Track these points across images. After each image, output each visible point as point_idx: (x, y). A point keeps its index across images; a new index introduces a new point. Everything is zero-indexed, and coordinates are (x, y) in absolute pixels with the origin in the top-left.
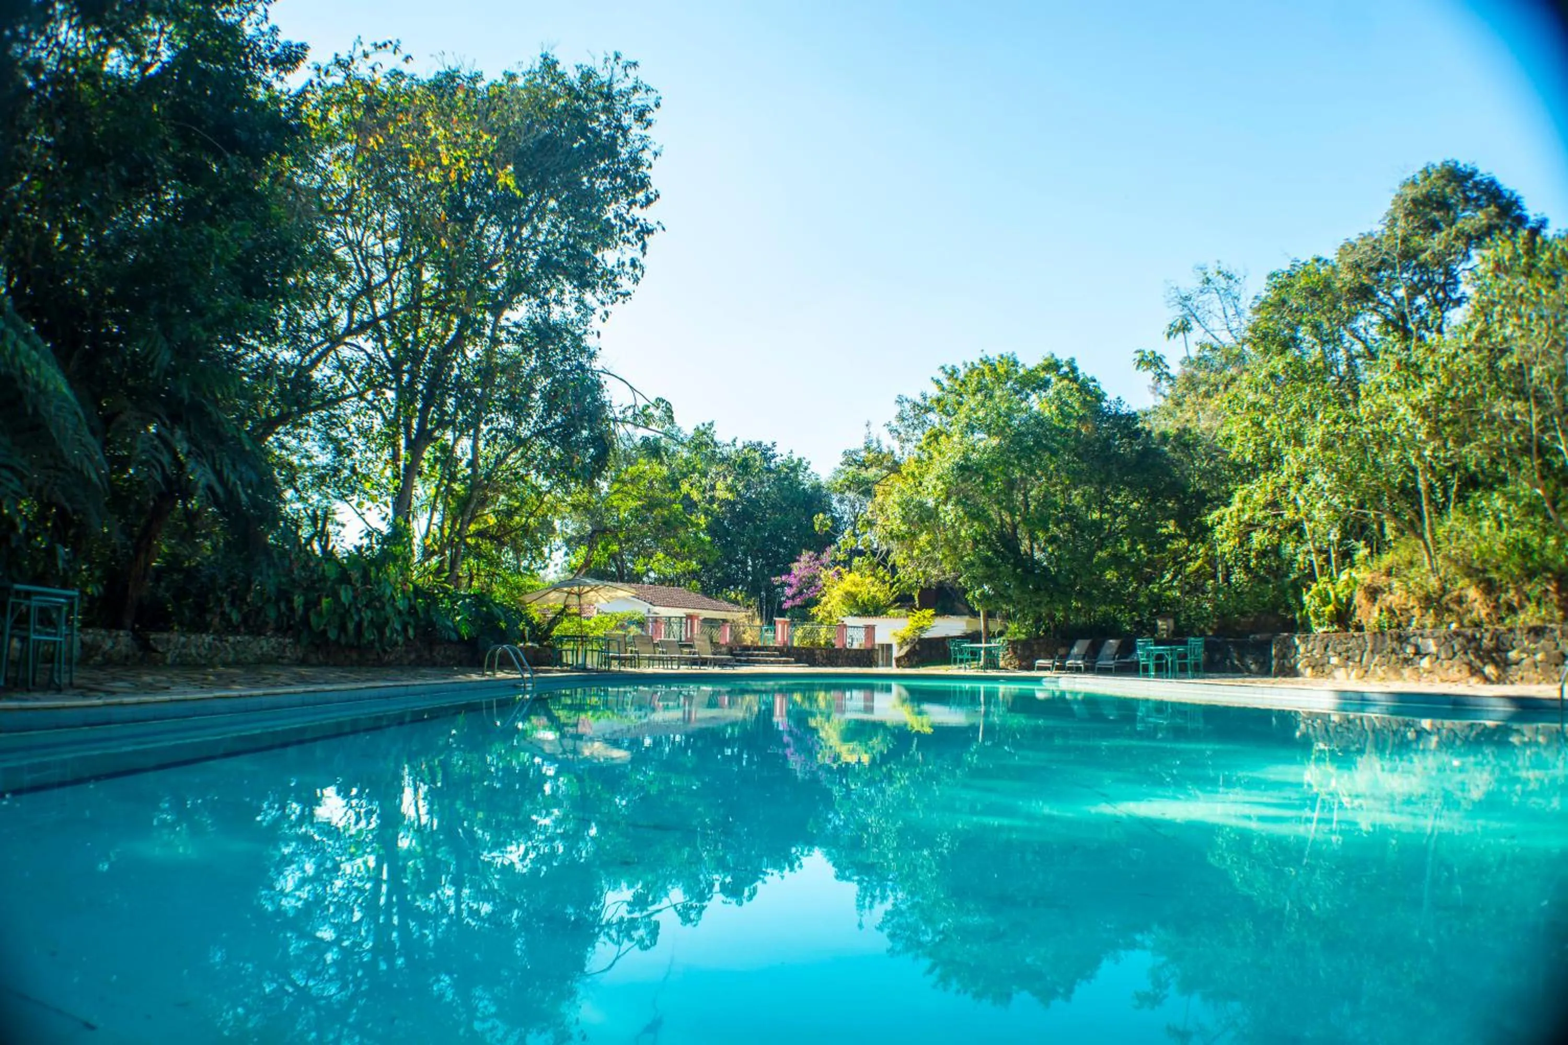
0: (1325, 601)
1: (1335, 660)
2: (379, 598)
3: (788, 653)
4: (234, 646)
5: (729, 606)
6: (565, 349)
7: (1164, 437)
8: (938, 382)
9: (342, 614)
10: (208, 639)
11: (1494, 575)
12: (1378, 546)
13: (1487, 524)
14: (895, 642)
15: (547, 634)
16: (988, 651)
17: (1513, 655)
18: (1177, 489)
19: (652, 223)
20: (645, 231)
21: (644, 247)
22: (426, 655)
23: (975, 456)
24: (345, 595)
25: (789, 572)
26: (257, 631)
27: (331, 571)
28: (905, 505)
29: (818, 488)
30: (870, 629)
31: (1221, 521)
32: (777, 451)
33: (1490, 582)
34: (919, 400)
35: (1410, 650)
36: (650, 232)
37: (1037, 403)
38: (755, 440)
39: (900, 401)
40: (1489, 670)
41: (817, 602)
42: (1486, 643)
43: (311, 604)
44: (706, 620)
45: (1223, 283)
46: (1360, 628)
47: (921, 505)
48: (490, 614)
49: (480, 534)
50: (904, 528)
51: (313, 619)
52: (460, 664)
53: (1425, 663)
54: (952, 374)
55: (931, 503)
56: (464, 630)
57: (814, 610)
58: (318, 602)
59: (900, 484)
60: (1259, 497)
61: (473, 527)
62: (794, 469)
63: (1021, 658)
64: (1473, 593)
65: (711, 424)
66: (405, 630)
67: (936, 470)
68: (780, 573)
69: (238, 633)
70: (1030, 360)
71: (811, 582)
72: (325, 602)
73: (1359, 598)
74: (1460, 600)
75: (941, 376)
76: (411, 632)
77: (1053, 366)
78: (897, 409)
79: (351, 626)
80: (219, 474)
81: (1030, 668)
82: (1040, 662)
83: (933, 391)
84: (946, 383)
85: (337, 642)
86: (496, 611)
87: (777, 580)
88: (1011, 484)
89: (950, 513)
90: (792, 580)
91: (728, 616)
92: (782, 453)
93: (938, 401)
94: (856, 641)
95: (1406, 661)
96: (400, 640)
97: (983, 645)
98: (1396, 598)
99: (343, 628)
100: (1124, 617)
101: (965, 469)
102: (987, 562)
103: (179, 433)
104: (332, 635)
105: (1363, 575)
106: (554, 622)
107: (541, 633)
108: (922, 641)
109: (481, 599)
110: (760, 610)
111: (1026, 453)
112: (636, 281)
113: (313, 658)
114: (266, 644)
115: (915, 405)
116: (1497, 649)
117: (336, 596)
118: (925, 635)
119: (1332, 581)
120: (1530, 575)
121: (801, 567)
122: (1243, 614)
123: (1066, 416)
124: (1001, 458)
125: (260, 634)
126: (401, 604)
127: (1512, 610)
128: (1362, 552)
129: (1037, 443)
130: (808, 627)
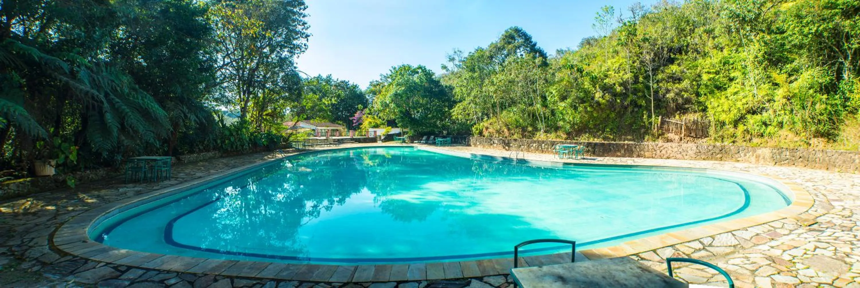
0: (477, 130)
1: (478, 143)
2: (242, 139)
3: (354, 140)
4: (202, 156)
5: (337, 125)
6: (287, 65)
7: (446, 86)
8: (391, 71)
9: (232, 144)
10: (195, 155)
11: (510, 127)
12: (489, 118)
13: (512, 114)
14: (382, 135)
15: (288, 140)
16: (403, 139)
17: (511, 145)
18: (449, 100)
19: (309, 34)
20: (307, 36)
21: (307, 40)
22: (255, 150)
23: (398, 92)
24: (232, 139)
25: (354, 116)
26: (208, 151)
27: (227, 133)
28: (381, 102)
29: (361, 93)
30: (375, 132)
31: (454, 112)
32: (349, 83)
33: (509, 128)
34: (386, 75)
35: (492, 142)
36: (309, 36)
37: (416, 78)
38: (343, 80)
39: (381, 75)
40: (507, 148)
41: (362, 124)
42: (506, 142)
43: (223, 142)
44: (332, 130)
45: (458, 53)
46: (484, 136)
47: (386, 103)
48: (272, 138)
49: (267, 115)
50: (382, 108)
51: (224, 146)
52: (264, 151)
53: (495, 145)
54: (395, 68)
55: (388, 103)
56: (265, 143)
57: (361, 126)
58: (225, 141)
59: (381, 97)
60: (461, 107)
61: (264, 113)
62: (354, 88)
63: (411, 140)
64: (506, 130)
65: (331, 75)
66: (249, 145)
67: (389, 95)
68: (352, 117)
69: (203, 152)
70: (415, 65)
71: (360, 118)
72: (227, 141)
73: (484, 129)
74: (503, 132)
75: (392, 69)
76: (250, 145)
77: (420, 68)
78: (380, 77)
79: (234, 147)
80: (197, 117)
81: (413, 143)
82: (415, 142)
83: (389, 73)
84: (393, 71)
85: (231, 151)
86: (274, 137)
87: (351, 119)
88: (408, 98)
89: (392, 105)
90: (355, 118)
91: (338, 128)
92: (351, 83)
93: (391, 76)
94: (371, 135)
95: (491, 144)
96: (248, 148)
97: (402, 137)
98: (491, 130)
99: (232, 147)
100: (436, 130)
101: (396, 95)
102: (402, 117)
103: (185, 108)
104: (229, 149)
105: (486, 124)
106: (289, 137)
107: (286, 140)
108: (388, 135)
109: (269, 134)
110: (347, 127)
111: (411, 91)
112: (306, 49)
113: (224, 155)
114: (210, 154)
115: (385, 76)
116: (508, 143)
117: (230, 140)
118: (389, 133)
119: (479, 125)
120: (517, 127)
121: (357, 115)
122: (463, 130)
123: (422, 82)
124: (405, 92)
125: (209, 151)
126: (248, 139)
127: (513, 135)
128: (485, 119)
129: (414, 89)
130: (360, 130)
